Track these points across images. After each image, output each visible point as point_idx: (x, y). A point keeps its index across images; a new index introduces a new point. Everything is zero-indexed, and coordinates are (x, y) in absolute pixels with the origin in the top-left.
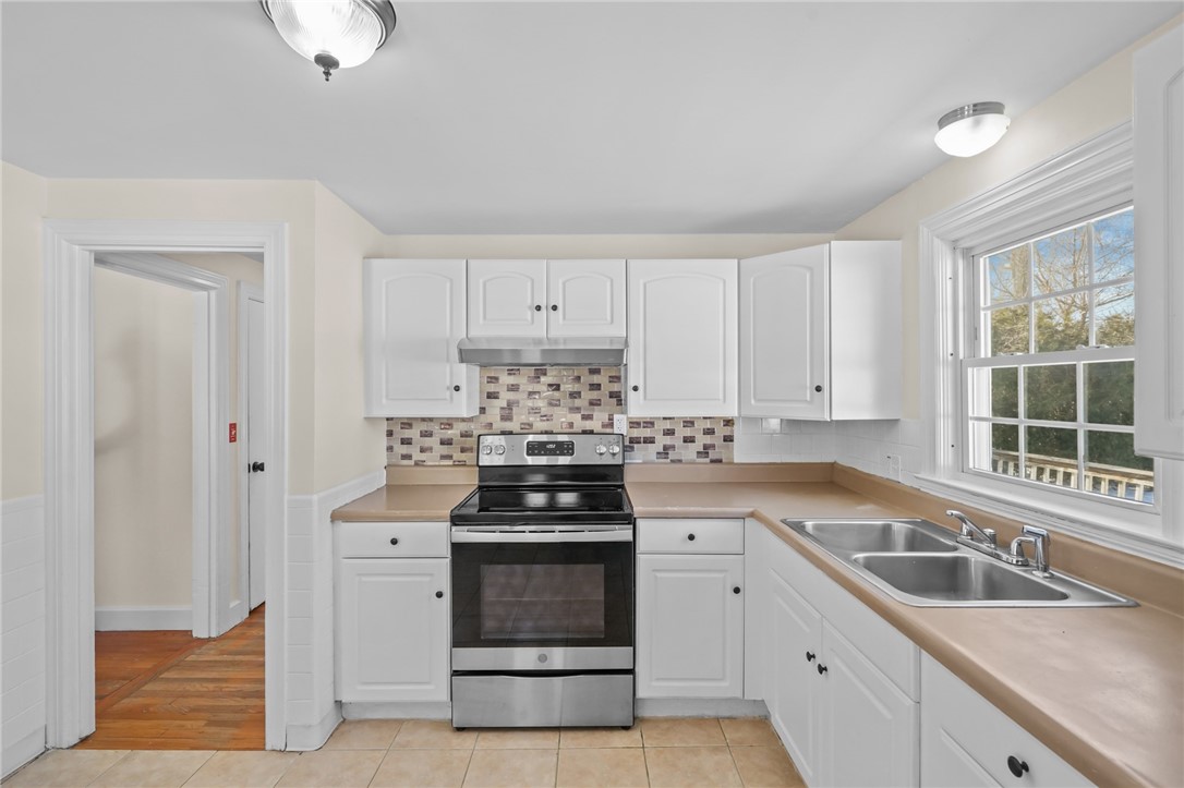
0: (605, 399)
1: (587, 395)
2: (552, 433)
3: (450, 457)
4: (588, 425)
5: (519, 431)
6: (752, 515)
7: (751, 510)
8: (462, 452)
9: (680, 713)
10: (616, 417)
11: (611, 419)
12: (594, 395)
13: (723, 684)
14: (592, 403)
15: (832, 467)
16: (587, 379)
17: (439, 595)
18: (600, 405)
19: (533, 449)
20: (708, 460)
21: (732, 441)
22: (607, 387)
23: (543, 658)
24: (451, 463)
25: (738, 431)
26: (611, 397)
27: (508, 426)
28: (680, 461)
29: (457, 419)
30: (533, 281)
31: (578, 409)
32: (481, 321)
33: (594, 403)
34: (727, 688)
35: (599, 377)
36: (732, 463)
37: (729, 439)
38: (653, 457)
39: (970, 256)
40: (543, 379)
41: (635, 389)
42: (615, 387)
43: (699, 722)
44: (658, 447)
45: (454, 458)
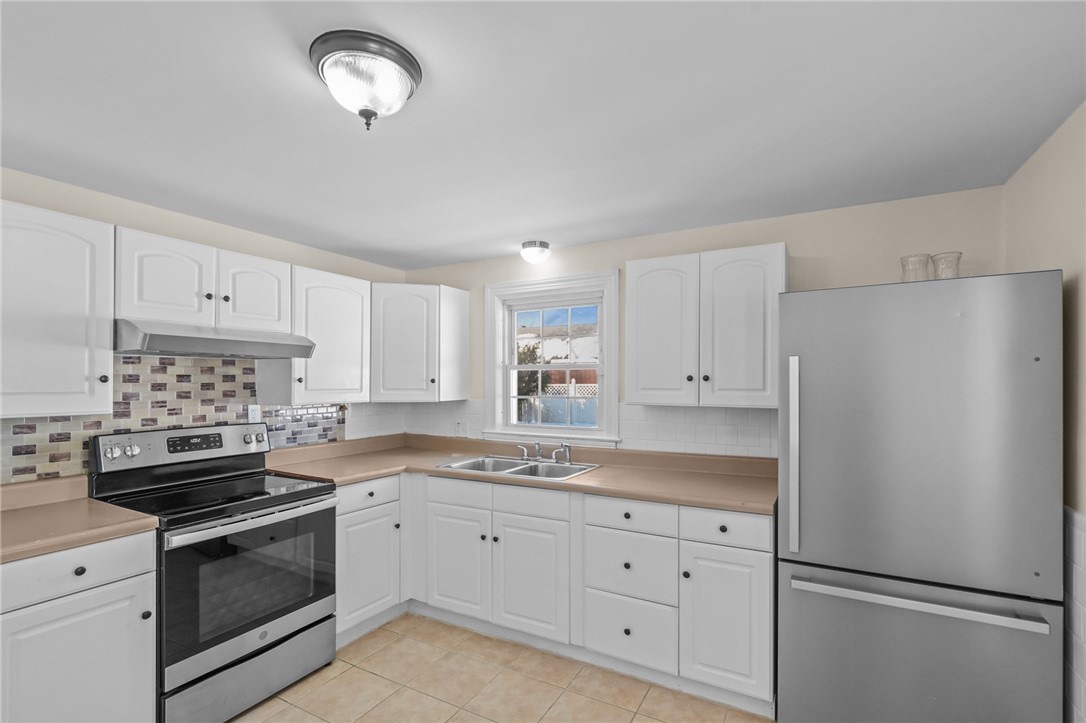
0: (240, 391)
1: (221, 387)
2: (181, 427)
3: (32, 470)
4: (222, 417)
5: (139, 427)
6: (407, 470)
7: (404, 467)
8: (51, 461)
9: (356, 637)
10: (251, 407)
11: (246, 410)
12: (228, 386)
13: (389, 598)
14: (226, 394)
15: (405, 436)
16: (221, 370)
17: (146, 615)
18: (234, 396)
19: (175, 445)
20: (326, 440)
21: (344, 422)
22: (242, 379)
23: (263, 636)
24: (33, 476)
25: (348, 414)
26: (244, 388)
27: (123, 423)
28: (306, 444)
29: (43, 419)
30: (200, 267)
31: (211, 401)
32: (136, 302)
33: (227, 395)
34: (391, 600)
35: (234, 368)
36: (344, 441)
37: (342, 421)
38: (283, 443)
39: (510, 309)
40: (169, 368)
41: (300, 380)
42: (249, 379)
43: (371, 635)
44: (288, 432)
45: (39, 471)
